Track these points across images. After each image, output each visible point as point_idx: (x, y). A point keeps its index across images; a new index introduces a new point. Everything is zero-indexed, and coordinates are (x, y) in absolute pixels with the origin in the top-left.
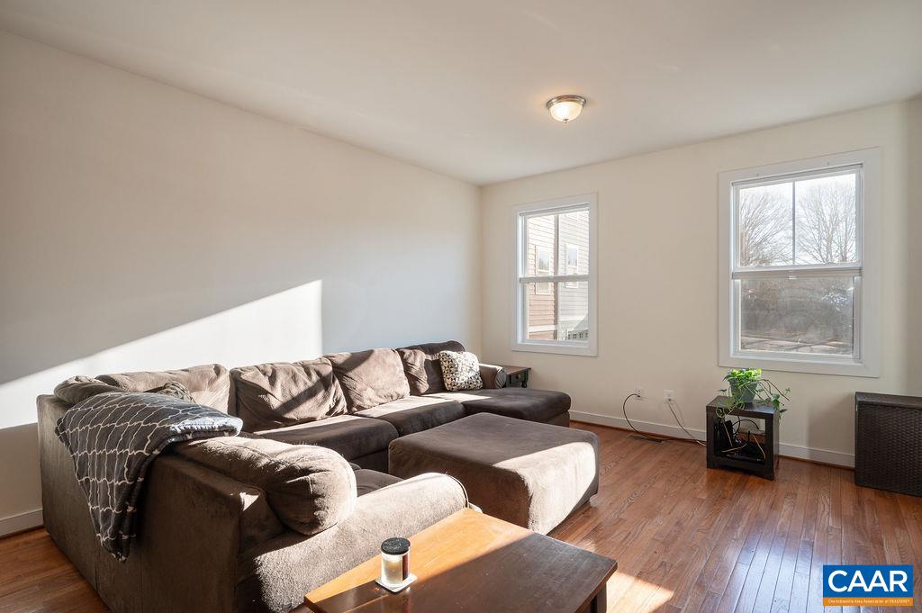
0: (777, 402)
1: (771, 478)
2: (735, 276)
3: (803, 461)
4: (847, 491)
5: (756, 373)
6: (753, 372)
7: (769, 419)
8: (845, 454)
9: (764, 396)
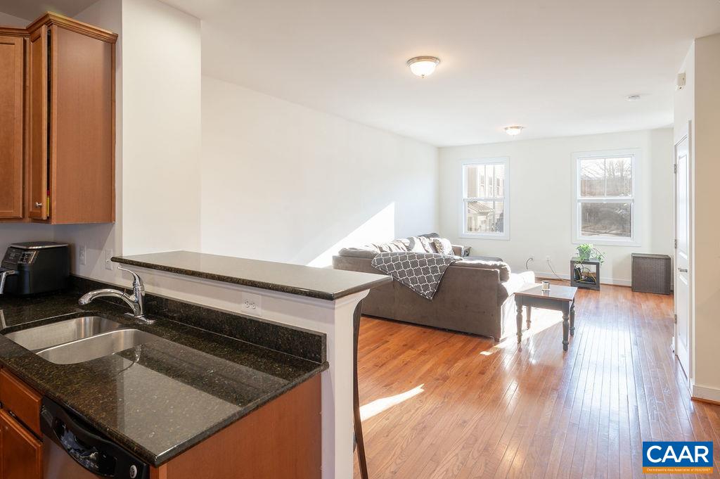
0: (600, 258)
1: (599, 290)
2: (579, 201)
3: (610, 285)
4: (629, 293)
5: (591, 246)
6: (590, 245)
7: (598, 265)
8: (628, 281)
9: (594, 256)
